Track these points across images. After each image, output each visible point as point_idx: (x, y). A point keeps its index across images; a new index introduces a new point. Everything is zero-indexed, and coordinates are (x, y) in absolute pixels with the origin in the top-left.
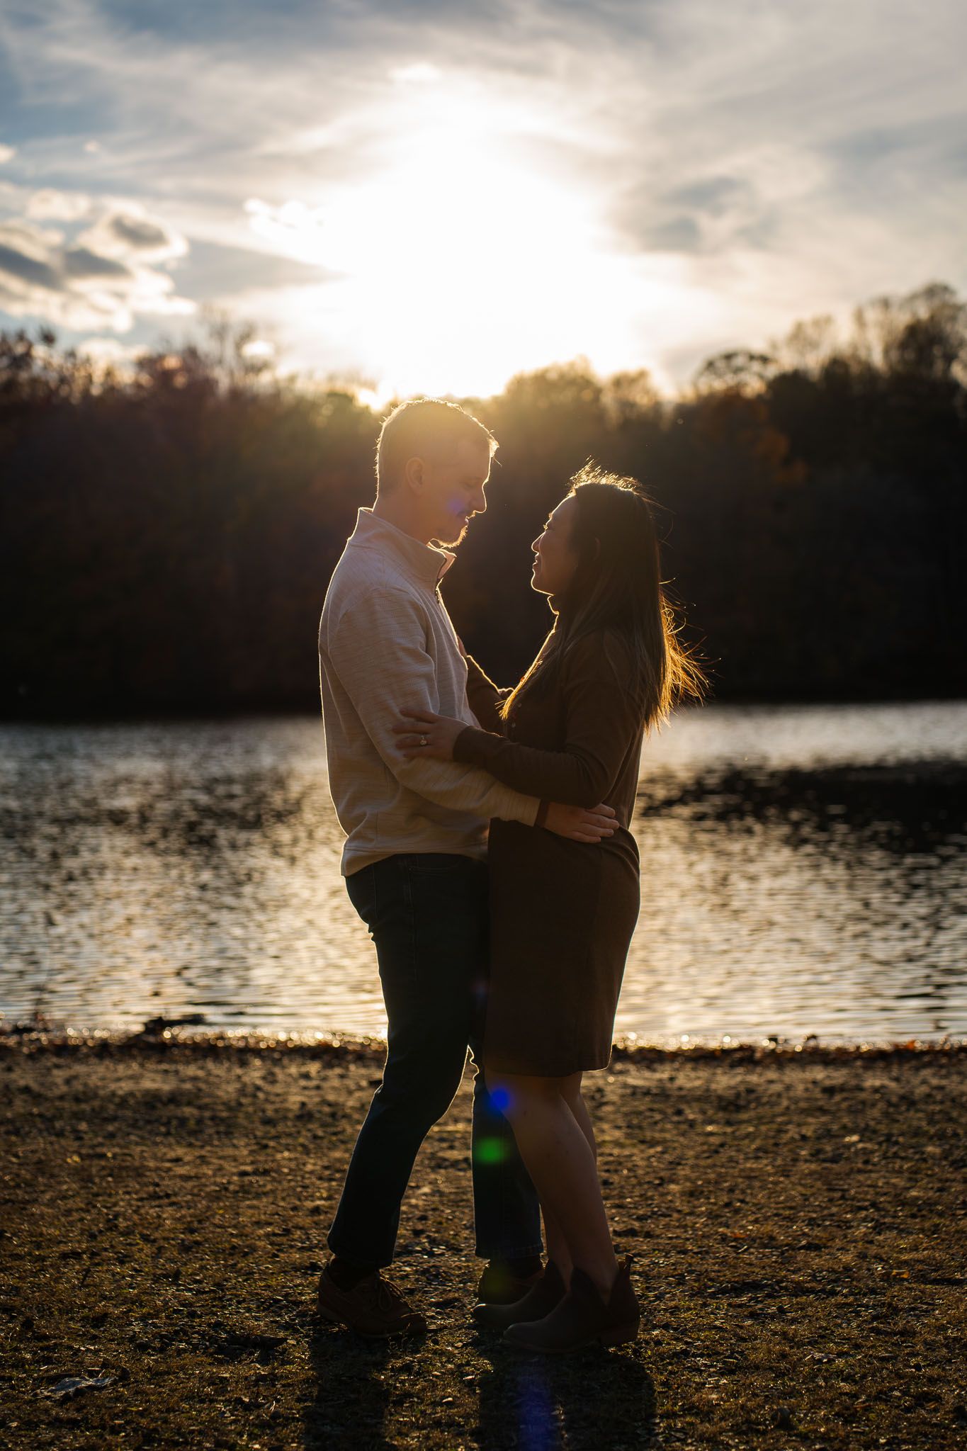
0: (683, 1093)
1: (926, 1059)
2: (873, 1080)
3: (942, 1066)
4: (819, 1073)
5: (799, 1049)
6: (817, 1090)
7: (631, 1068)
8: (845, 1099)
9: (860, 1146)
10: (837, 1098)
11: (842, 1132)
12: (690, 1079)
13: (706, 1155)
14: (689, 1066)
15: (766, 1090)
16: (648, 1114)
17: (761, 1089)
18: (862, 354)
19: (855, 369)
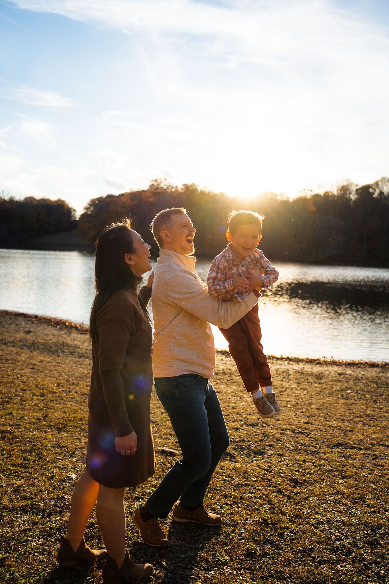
0: (307, 372)
1: (359, 365)
2: (349, 371)
3: (362, 368)
4: (336, 368)
5: (329, 360)
6: (337, 374)
7: (294, 363)
8: (344, 377)
9: (351, 394)
10: (342, 376)
11: (346, 389)
12: (308, 368)
13: (317, 394)
14: (307, 364)
15: (325, 373)
16: (300, 379)
17: (324, 372)
18: (332, 191)
19: (330, 194)
